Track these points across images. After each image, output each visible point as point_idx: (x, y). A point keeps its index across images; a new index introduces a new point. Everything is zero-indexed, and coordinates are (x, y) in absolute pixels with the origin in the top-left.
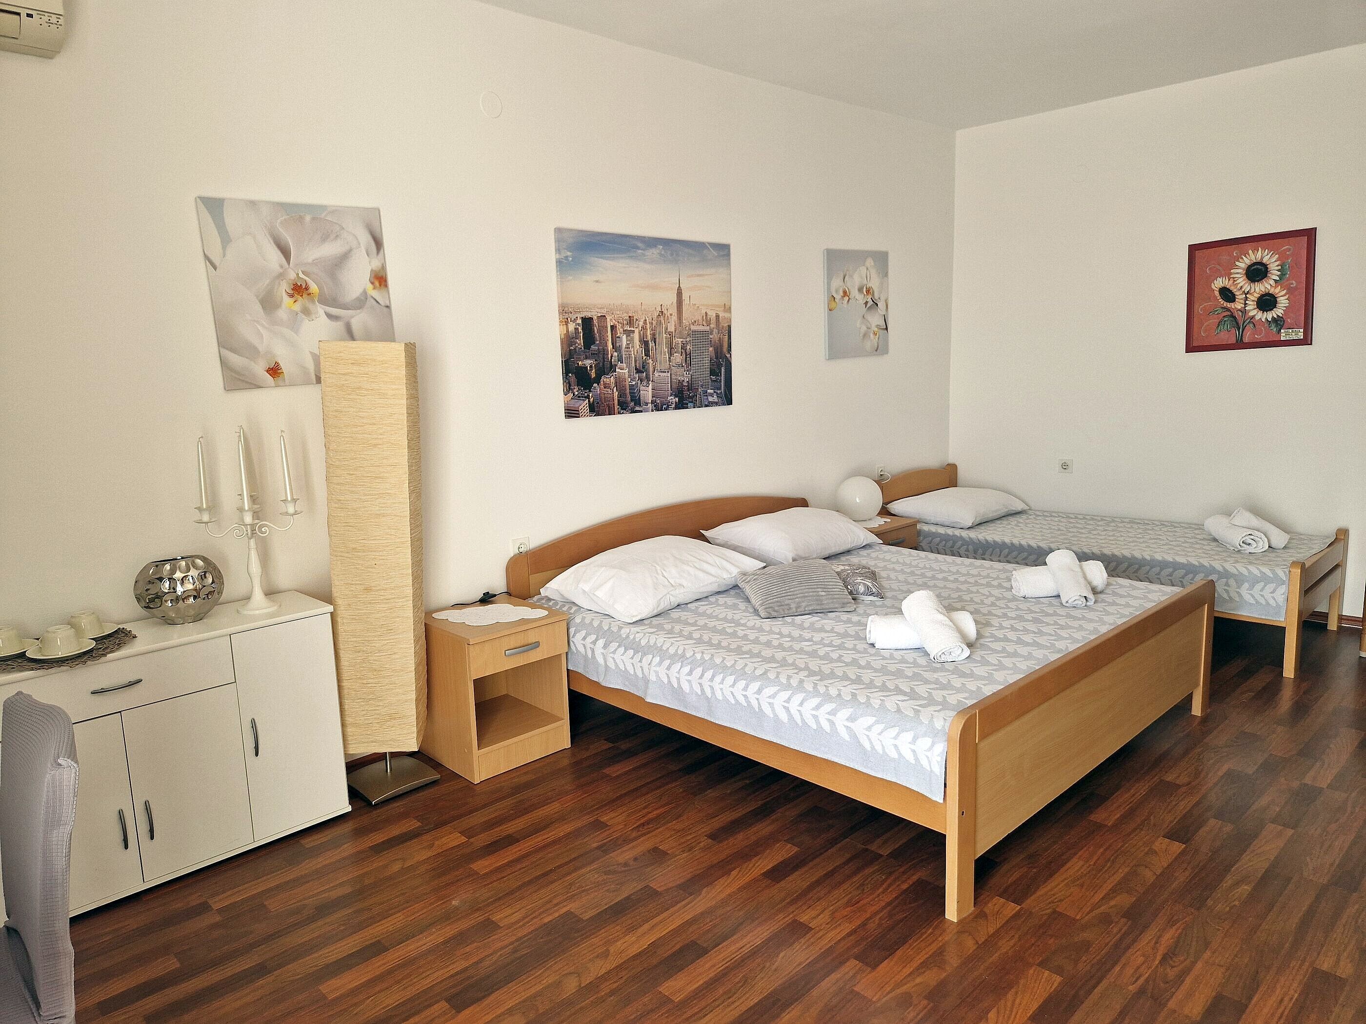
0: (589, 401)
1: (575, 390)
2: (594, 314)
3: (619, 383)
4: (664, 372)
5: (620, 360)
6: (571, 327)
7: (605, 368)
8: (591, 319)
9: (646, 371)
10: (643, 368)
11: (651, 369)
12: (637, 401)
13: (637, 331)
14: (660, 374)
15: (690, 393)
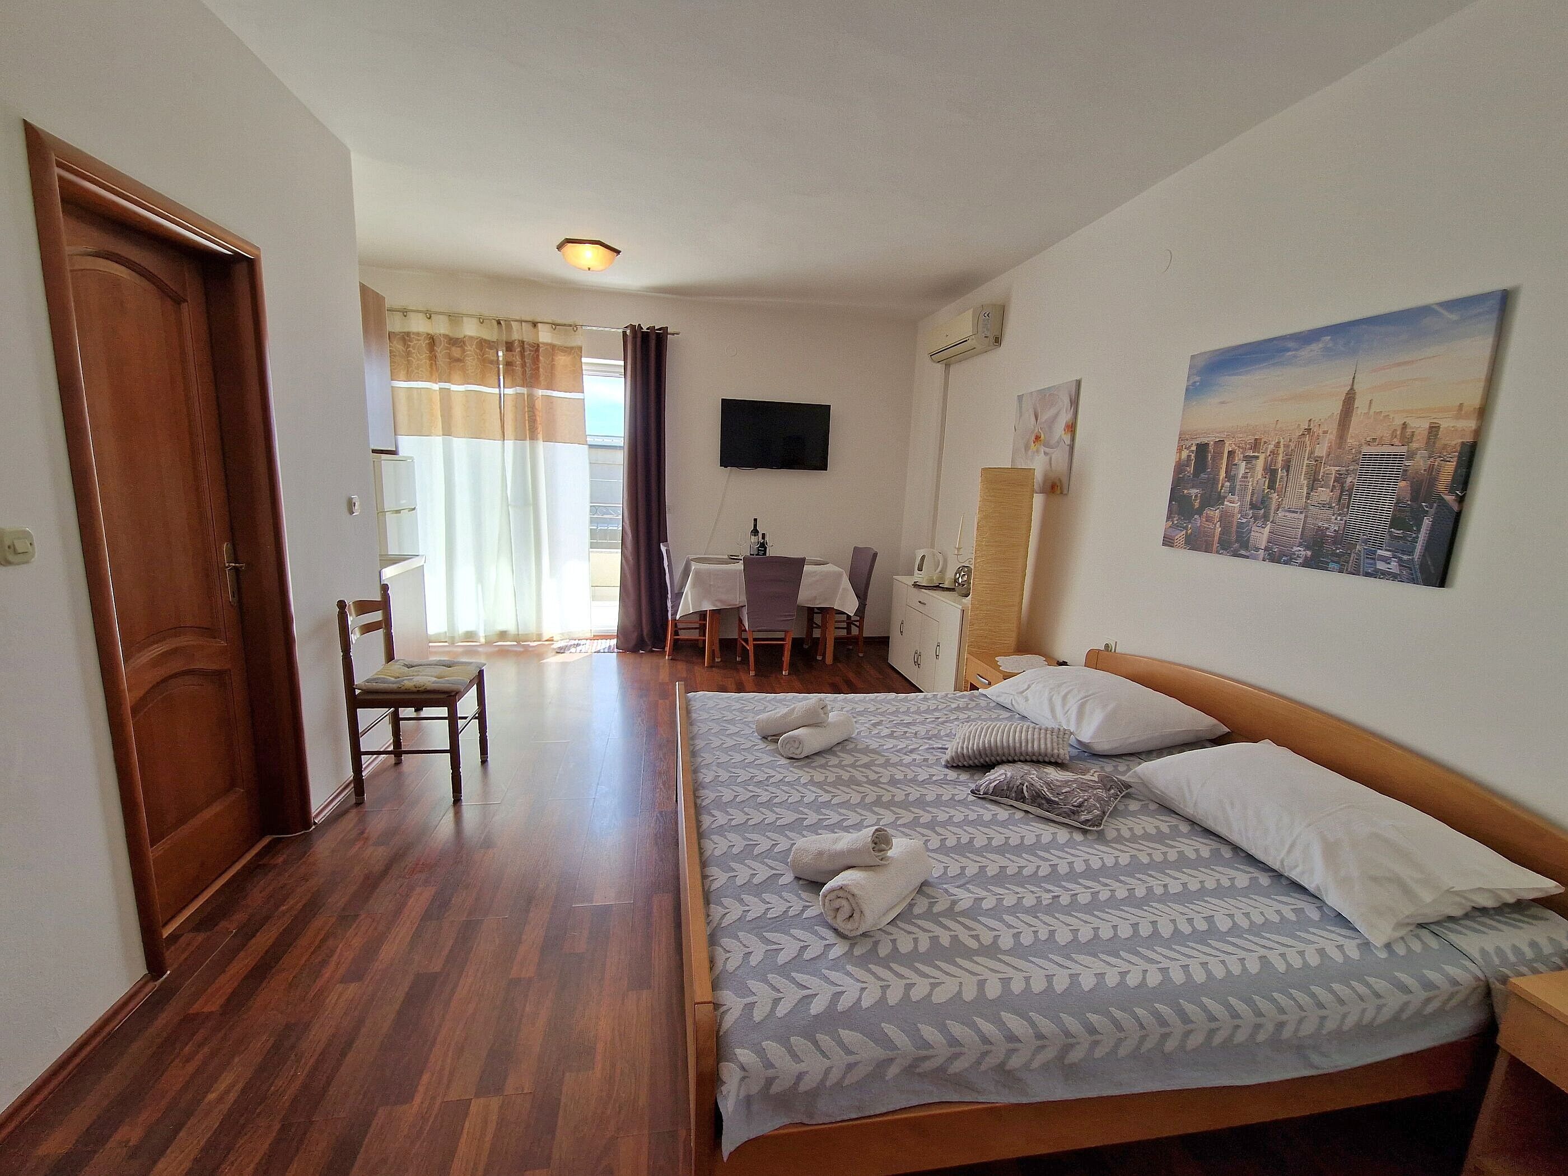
0: (1186, 532)
1: (1175, 519)
2: (1210, 440)
3: (1225, 518)
4: (1294, 512)
5: (1232, 491)
6: (1185, 454)
7: (1213, 498)
8: (1207, 444)
9: (1265, 507)
10: (1263, 502)
11: (1273, 507)
12: (1245, 545)
13: (1262, 457)
14: (1287, 514)
15: (1337, 548)
